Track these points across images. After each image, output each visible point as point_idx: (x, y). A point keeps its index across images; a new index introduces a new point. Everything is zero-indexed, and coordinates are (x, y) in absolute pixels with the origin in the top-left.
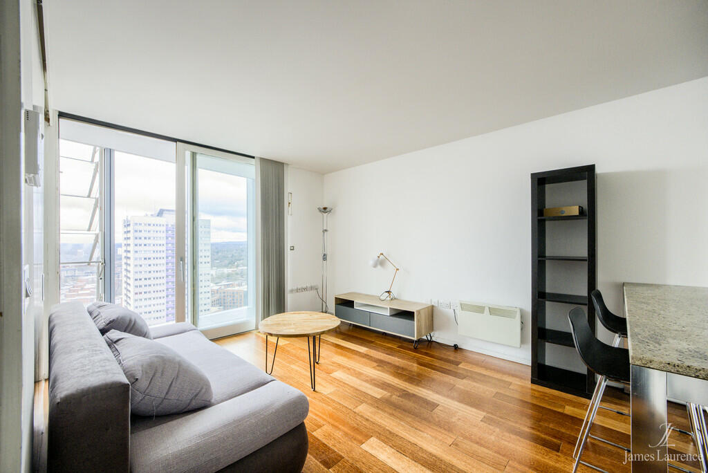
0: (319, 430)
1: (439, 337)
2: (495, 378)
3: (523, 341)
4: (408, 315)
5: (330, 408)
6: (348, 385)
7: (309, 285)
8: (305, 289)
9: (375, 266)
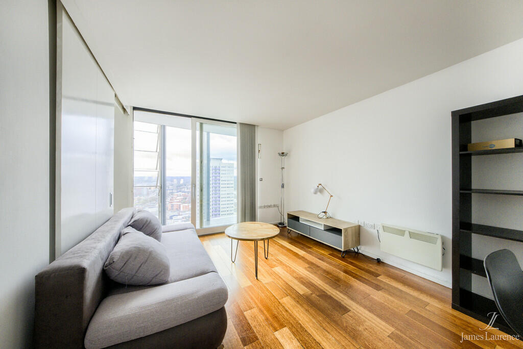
0: (249, 311)
1: (364, 250)
2: (411, 295)
3: (444, 265)
4: (337, 231)
5: (263, 295)
6: (282, 278)
7: (272, 204)
8: (270, 206)
9: (315, 193)
